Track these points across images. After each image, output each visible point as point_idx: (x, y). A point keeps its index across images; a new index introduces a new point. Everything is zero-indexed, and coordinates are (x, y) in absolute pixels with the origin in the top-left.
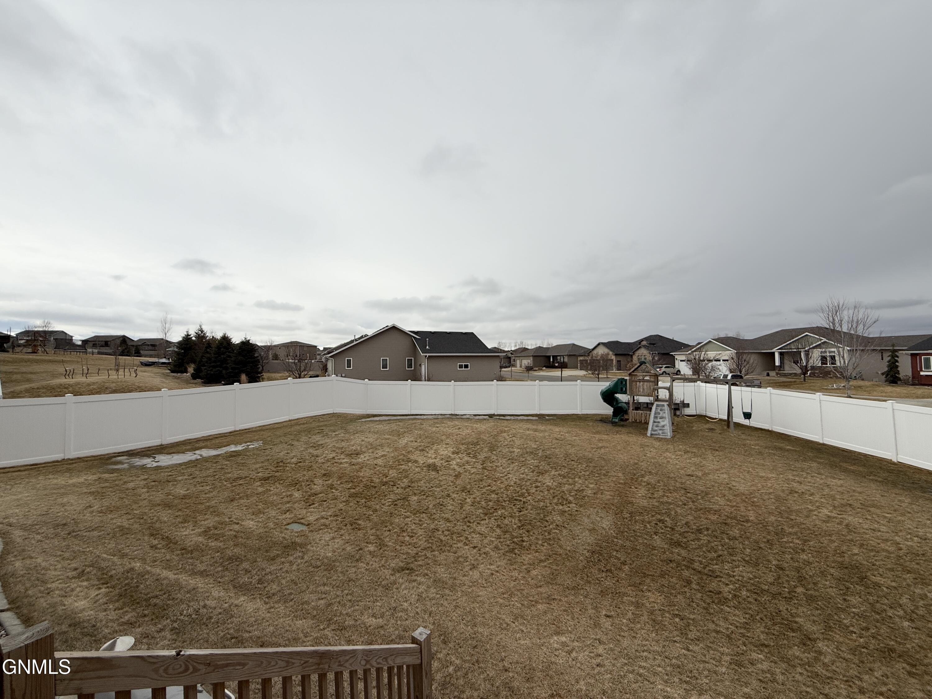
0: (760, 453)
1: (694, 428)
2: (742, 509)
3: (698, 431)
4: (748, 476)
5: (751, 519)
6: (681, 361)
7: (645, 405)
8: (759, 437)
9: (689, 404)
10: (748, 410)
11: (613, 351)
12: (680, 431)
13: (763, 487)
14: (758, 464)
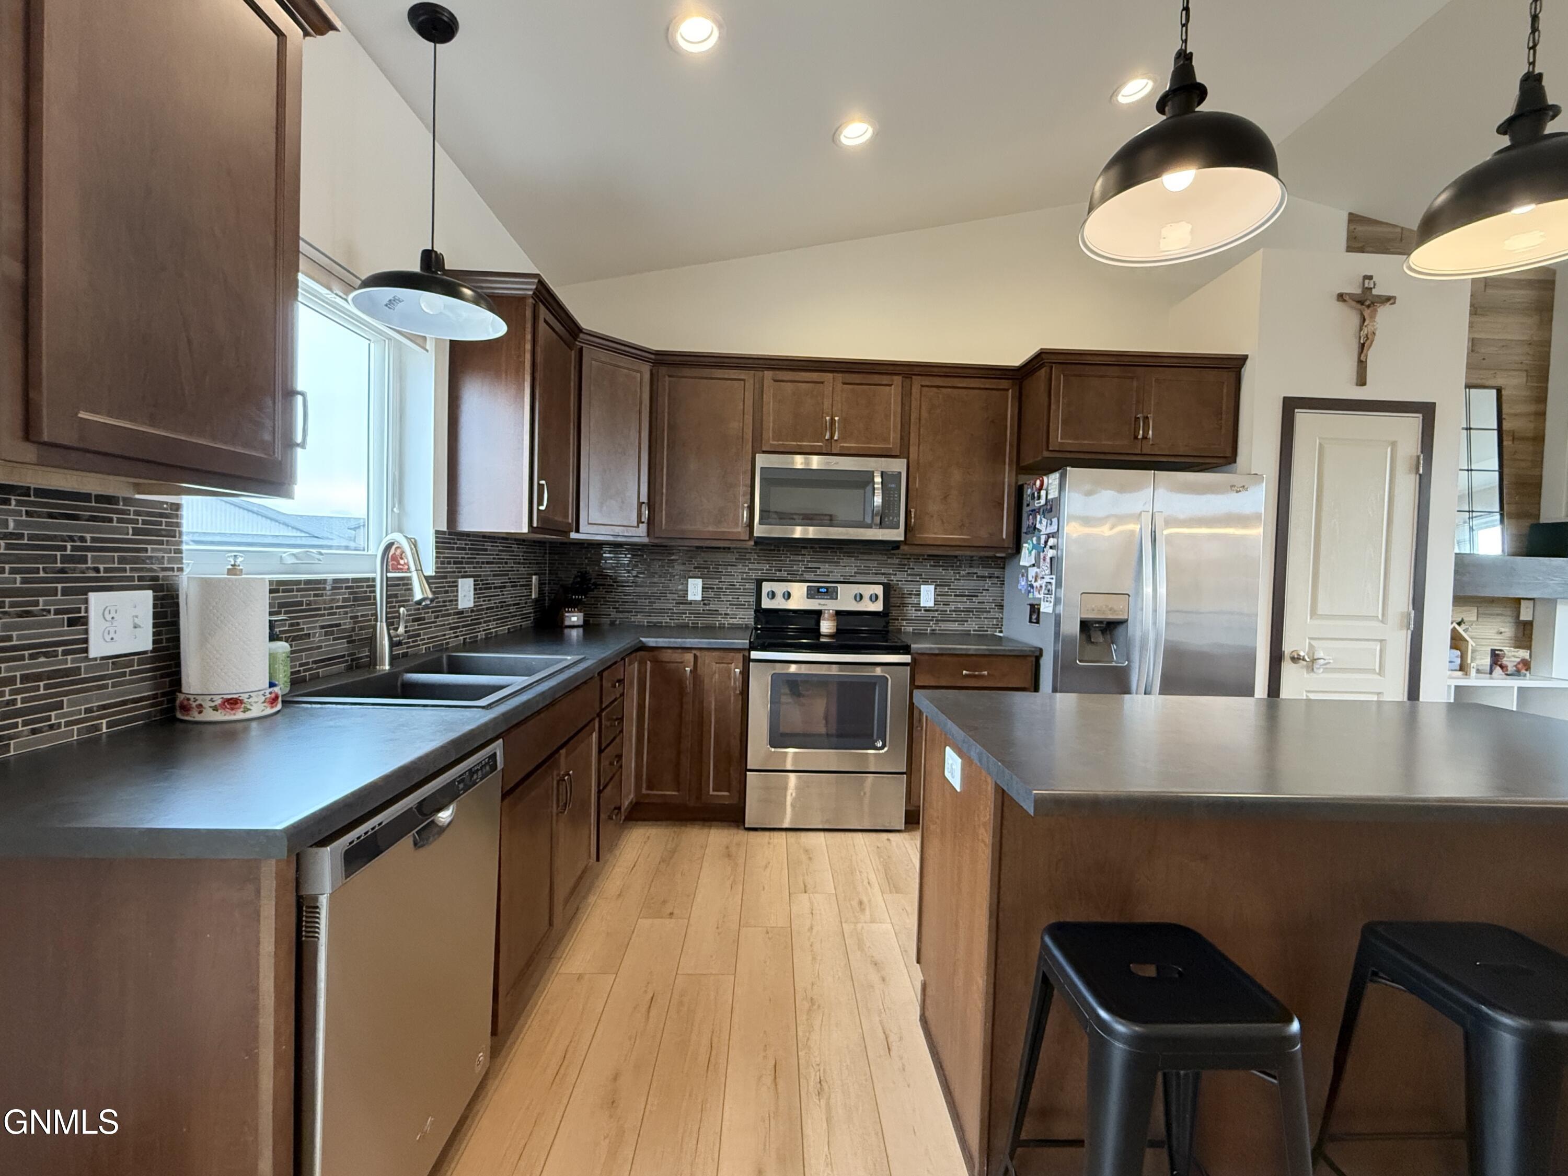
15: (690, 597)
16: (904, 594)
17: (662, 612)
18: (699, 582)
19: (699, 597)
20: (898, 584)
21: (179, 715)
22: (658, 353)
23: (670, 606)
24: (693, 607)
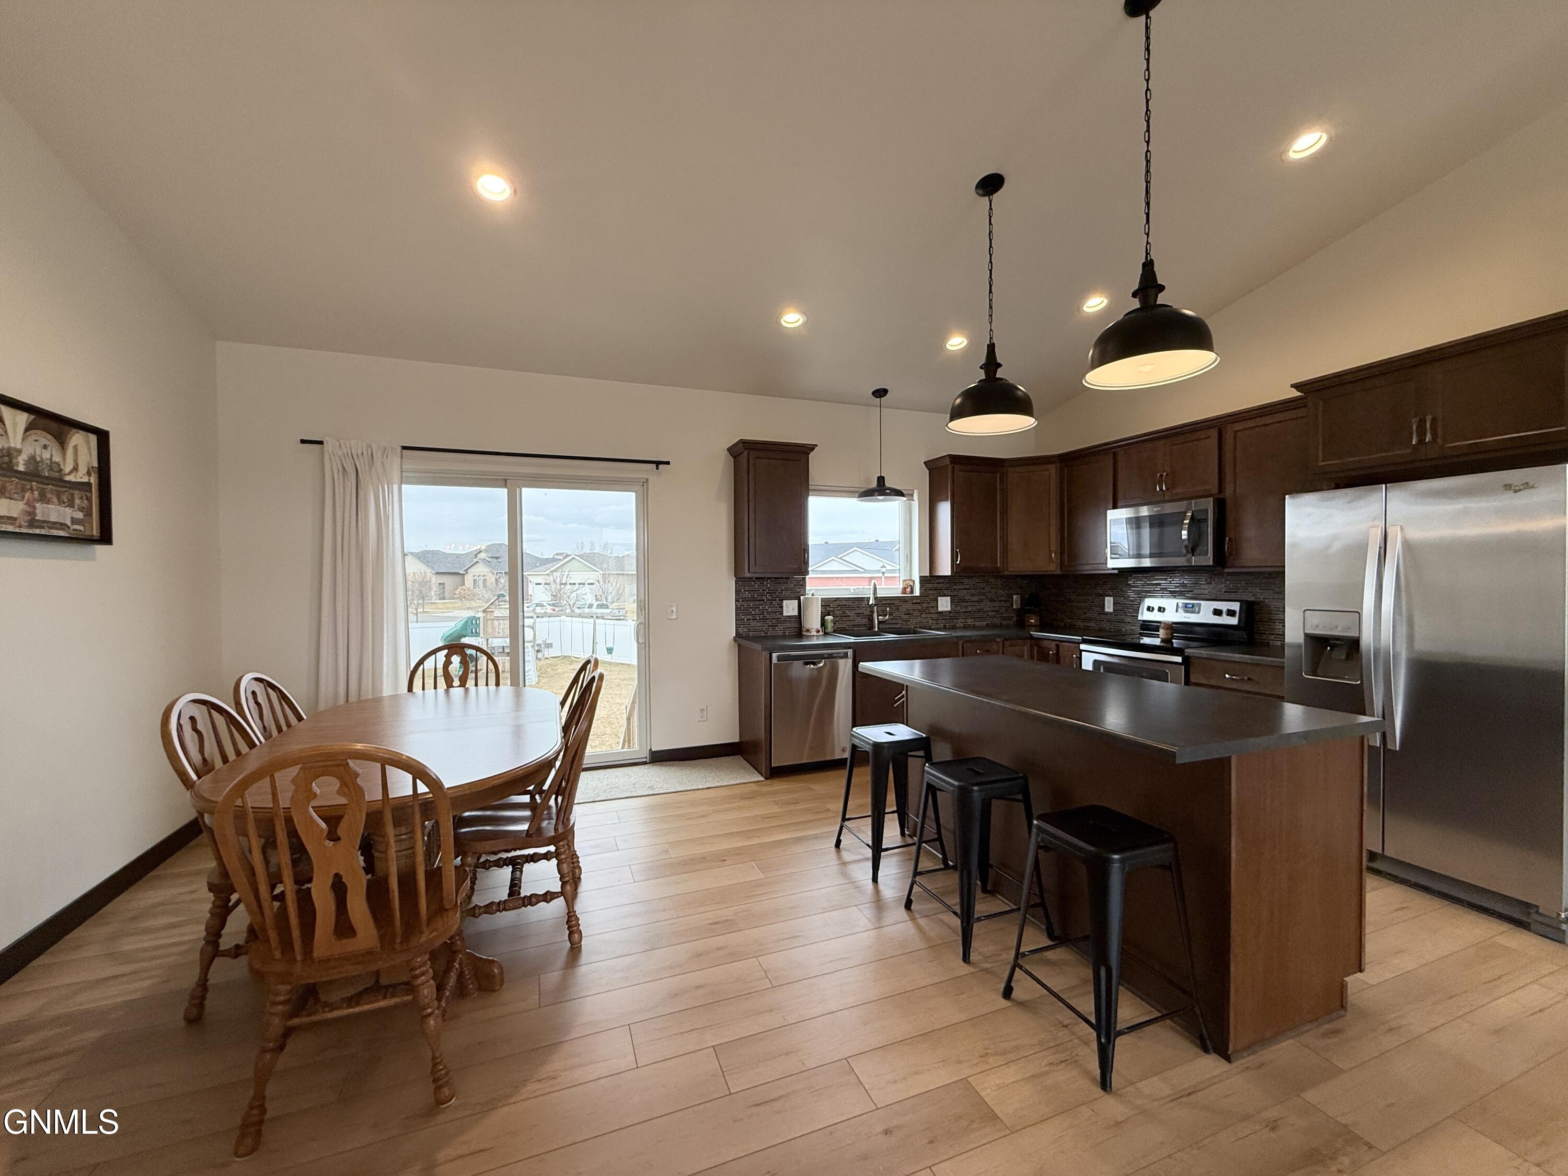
0: (619, 685)
1: (559, 671)
2: (602, 727)
3: (564, 673)
4: (607, 705)
5: (607, 732)
6: (536, 584)
7: (501, 650)
8: (619, 671)
9: (552, 644)
10: (610, 646)
11: (432, 568)
12: (545, 676)
13: (618, 710)
14: (616, 694)
15: (1107, 610)
16: (1271, 610)
17: (1090, 620)
18: (1111, 599)
19: (1111, 610)
20: (1265, 602)
21: (804, 633)
22: (1060, 456)
23: (1095, 615)
24: (1108, 617)
